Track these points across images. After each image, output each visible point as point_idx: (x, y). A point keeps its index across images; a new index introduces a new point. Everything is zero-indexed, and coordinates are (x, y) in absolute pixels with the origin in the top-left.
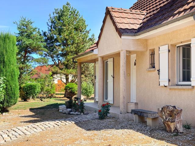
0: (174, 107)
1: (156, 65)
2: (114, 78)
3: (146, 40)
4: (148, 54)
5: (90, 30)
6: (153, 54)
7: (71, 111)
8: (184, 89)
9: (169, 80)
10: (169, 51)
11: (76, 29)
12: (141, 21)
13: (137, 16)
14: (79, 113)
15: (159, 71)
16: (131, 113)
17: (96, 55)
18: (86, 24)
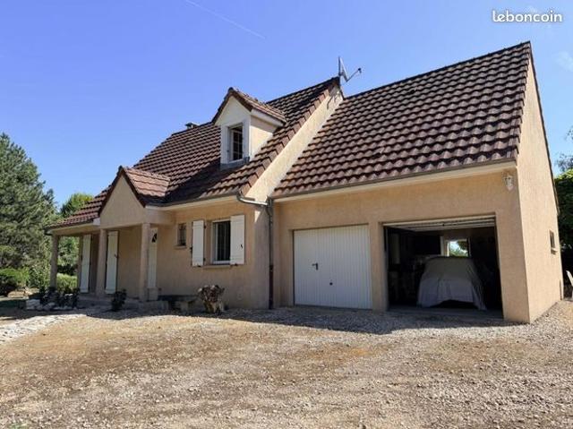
0: (217, 286)
1: (188, 242)
2: (118, 257)
3: (174, 213)
4: (176, 228)
5: (44, 183)
6: (182, 228)
7: (55, 306)
8: (221, 268)
9: (204, 260)
10: (205, 227)
11: (19, 179)
12: (166, 189)
13: (160, 182)
14: (70, 308)
15: (191, 248)
16: (159, 300)
17: (97, 226)
18: (38, 172)
